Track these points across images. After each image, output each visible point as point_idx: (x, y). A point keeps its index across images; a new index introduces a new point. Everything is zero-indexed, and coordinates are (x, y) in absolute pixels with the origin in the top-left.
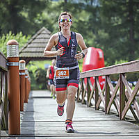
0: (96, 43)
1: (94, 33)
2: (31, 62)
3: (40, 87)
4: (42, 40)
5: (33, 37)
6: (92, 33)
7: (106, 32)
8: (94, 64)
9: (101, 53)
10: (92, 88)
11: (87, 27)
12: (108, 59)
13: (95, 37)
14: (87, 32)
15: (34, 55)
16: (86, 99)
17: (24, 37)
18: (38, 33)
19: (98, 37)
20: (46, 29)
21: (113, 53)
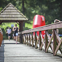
0: (41, 12)
1: (39, 7)
2: (3, 23)
4: (9, 11)
6: (38, 6)
7: (46, 6)
8: (39, 24)
9: (43, 18)
11: (35, 3)
13: (40, 9)
15: (5, 19)
16: (34, 44)
18: (7, 6)
19: (42, 9)
20: (11, 4)
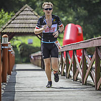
0: (76, 19)
1: (74, 11)
2: (14, 37)
3: (24, 60)
4: (25, 17)
5: (17, 14)
6: (72, 10)
7: (85, 9)
8: (73, 39)
9: (79, 28)
10: (70, 61)
11: (67, 5)
12: (87, 35)
14: (68, 9)
15: (17, 31)
16: (65, 71)
17: (7, 13)
18: (21, 10)
19: (78, 14)
20: (28, 7)
21: (92, 29)
